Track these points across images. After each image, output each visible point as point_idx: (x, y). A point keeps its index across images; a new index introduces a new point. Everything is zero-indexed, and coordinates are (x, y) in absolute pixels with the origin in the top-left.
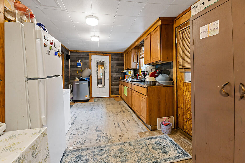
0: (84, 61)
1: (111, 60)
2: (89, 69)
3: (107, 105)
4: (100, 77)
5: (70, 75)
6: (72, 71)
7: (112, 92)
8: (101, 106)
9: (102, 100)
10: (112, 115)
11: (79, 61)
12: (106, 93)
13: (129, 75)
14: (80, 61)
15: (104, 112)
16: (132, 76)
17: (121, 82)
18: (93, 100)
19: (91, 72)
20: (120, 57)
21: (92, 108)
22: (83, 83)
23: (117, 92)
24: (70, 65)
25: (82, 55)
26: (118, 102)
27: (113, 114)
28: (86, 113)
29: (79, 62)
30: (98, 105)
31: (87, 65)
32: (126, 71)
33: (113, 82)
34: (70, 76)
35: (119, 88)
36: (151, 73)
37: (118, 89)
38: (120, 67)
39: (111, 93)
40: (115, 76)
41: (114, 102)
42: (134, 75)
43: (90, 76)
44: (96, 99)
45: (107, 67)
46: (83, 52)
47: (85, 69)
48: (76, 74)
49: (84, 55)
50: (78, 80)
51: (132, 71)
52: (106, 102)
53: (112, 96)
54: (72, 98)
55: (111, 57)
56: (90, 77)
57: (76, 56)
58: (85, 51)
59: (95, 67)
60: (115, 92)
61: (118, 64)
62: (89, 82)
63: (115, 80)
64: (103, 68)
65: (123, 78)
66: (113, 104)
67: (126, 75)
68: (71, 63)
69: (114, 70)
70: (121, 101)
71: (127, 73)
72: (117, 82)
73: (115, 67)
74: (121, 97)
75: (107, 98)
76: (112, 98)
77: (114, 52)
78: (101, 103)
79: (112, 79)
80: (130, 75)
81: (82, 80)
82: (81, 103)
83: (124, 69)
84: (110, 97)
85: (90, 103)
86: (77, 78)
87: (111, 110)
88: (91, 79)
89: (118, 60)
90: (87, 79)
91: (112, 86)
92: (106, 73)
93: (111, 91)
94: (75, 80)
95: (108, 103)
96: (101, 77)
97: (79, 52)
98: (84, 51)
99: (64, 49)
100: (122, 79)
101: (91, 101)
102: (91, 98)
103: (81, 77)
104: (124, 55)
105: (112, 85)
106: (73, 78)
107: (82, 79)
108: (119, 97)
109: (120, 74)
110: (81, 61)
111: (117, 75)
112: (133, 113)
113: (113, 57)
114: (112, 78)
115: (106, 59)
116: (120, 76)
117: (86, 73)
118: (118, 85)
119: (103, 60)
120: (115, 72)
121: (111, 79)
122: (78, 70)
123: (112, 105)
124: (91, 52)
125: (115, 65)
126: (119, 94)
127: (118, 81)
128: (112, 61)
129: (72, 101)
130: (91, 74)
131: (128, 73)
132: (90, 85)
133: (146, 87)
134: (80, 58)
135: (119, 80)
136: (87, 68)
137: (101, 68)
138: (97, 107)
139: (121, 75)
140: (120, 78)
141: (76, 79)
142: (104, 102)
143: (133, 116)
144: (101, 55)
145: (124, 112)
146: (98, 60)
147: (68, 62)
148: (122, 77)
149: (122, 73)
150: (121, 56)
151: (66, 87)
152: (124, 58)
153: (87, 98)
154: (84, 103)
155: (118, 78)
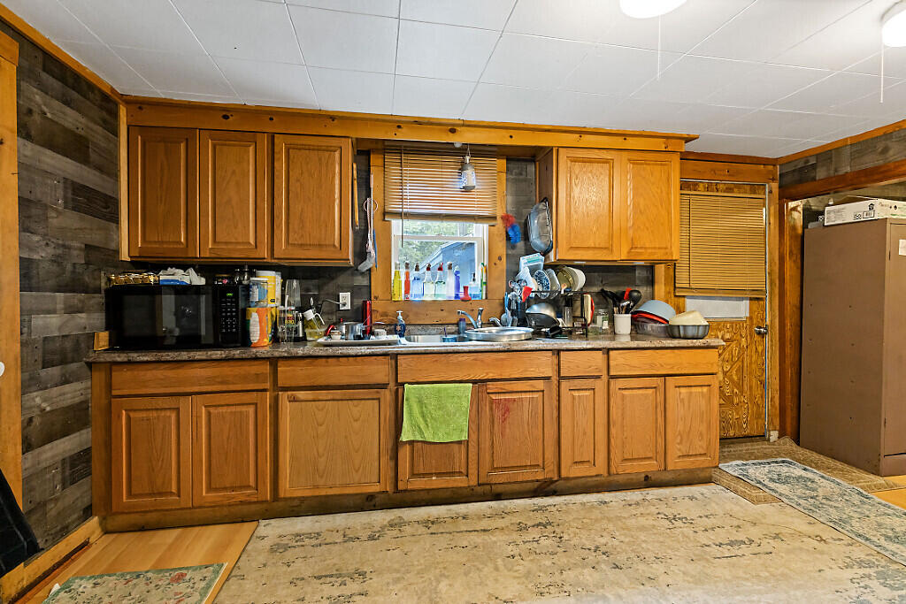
1: (19, 120)
13: (269, 305)
23: (73, 493)
33: (37, 400)
38: (95, 233)
40: (51, 324)
55: (20, 90)
60: (53, 509)
61: (82, 198)
63: (55, 371)
69: (50, 251)
72: (73, 393)
73: (54, 221)
79: (27, 365)
89: (80, 147)
91: (28, 441)
105: (26, 432)
109: (99, 298)
111: (71, 310)
113: (39, 99)
114: (29, 355)
116: (98, 317)
118: (82, 417)
120: (51, 282)
121: (24, 366)
125: (55, 196)
127: (79, 377)
128: (33, 140)
135: (90, 364)
155: (77, 339)
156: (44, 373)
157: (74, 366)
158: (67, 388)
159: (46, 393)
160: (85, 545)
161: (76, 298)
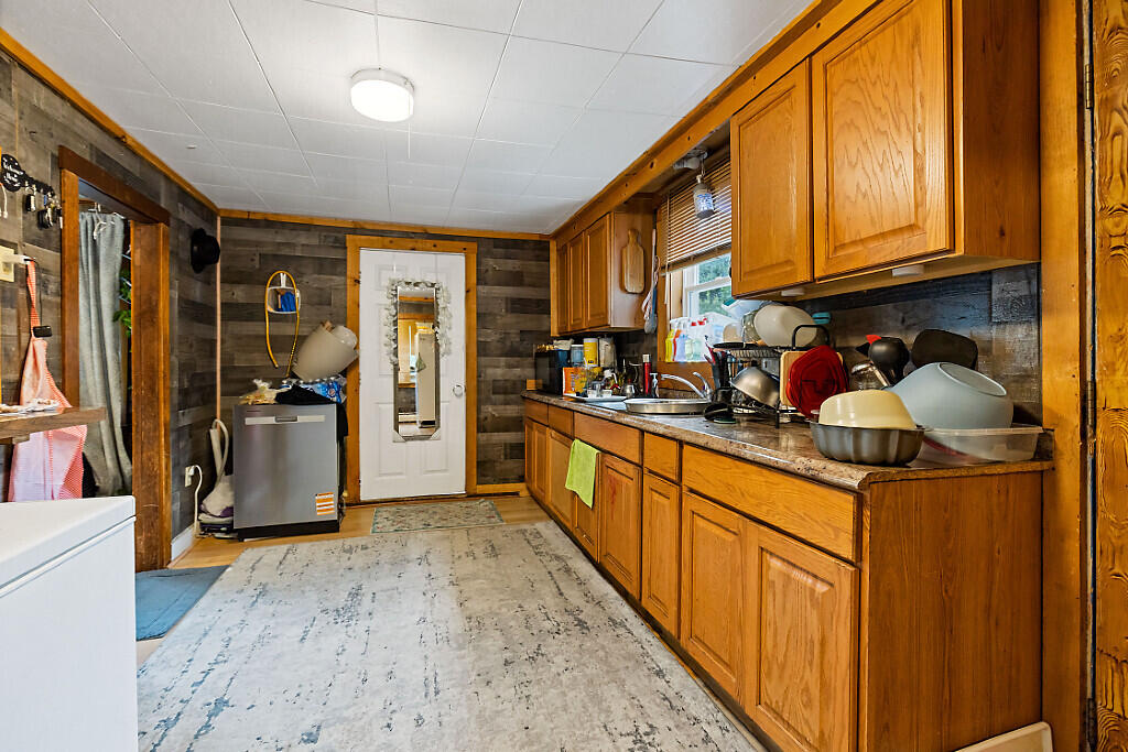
0: (312, 279)
1: (480, 277)
2: (341, 328)
3: (455, 559)
4: (407, 377)
5: (222, 362)
6: (239, 338)
7: (482, 466)
8: (415, 572)
9: (422, 516)
10: (507, 663)
11: (283, 278)
12: (445, 470)
13: (587, 366)
14: (289, 282)
15: (443, 629)
16: (608, 374)
17: (536, 408)
18: (365, 516)
19: (357, 347)
20: (533, 266)
21: (355, 594)
22: (300, 419)
23: (511, 464)
24: (222, 304)
25: (303, 240)
26: (524, 532)
27: (508, 655)
28: (306, 642)
29: (283, 286)
30: (399, 562)
31: (330, 304)
32: (564, 345)
33: (489, 409)
34: (222, 369)
35: (523, 444)
36: (797, 355)
37: (518, 451)
38: (528, 322)
39: (475, 470)
40: (499, 371)
41: (498, 538)
42: (620, 369)
43: (350, 368)
44: (385, 512)
45: (453, 320)
46: (307, 227)
47: (315, 330)
48: (258, 360)
49: (315, 241)
50: (269, 395)
51: (606, 346)
52: (448, 533)
53: (481, 489)
54: (228, 508)
55: (479, 263)
56: (351, 375)
57: (258, 244)
58: (320, 218)
59: (384, 320)
60: (498, 467)
61: (517, 305)
62: (341, 409)
63: (501, 397)
64: (423, 328)
65: (553, 387)
66: (494, 551)
67: (570, 365)
68: (227, 287)
69: (498, 336)
70: (540, 526)
71: (576, 357)
72: (511, 411)
73: (500, 321)
74: (536, 500)
75: (454, 506)
76: (484, 504)
77: (499, 233)
78: (417, 544)
79: (481, 391)
80: (596, 371)
81: (300, 397)
82: (285, 548)
83: (554, 332)
84: (471, 496)
85: (349, 542)
86: (266, 385)
87: (486, 606)
88: (357, 391)
89: (516, 279)
90: (329, 387)
91: (481, 429)
92: (448, 352)
93: (478, 462)
94: (251, 397)
95: (461, 541)
96: (412, 377)
97: (283, 225)
98: (312, 218)
99: (175, 190)
100: (539, 391)
101: (356, 530)
102: (357, 503)
103: (294, 376)
104: (553, 256)
105: (479, 424)
106: (241, 384)
107: (296, 387)
108: (525, 494)
109: (531, 360)
110: (296, 277)
111: (510, 366)
112: (650, 637)
113: (491, 262)
114: (483, 386)
115: (448, 274)
116: (530, 372)
117: (319, 356)
118: (517, 424)
119: (431, 279)
120: (499, 352)
121: (479, 391)
122: (276, 332)
123: (491, 562)
124: (358, 229)
125: (501, 308)
126: (521, 479)
127: (516, 403)
128: (486, 284)
129: (226, 532)
130: (356, 363)
131: (583, 356)
132: (345, 427)
133: (855, 484)
134: (285, 262)
135: (524, 398)
136: (328, 324)
137: (415, 330)
138: (393, 581)
139: (536, 366)
140: (531, 384)
141: (255, 387)
142: (438, 533)
143: (660, 673)
144: (419, 245)
145: (581, 623)
146: (396, 275)
147: (210, 283)
148: (541, 381)
149: (541, 354)
150: (537, 258)
151: (182, 444)
152: (553, 270)
153: (326, 509)
154: (305, 547)
155: (514, 383)
156: (493, 397)
157: (513, 396)
158: (508, 407)
159: (495, 408)
160: (516, 494)
161: (512, 360)
